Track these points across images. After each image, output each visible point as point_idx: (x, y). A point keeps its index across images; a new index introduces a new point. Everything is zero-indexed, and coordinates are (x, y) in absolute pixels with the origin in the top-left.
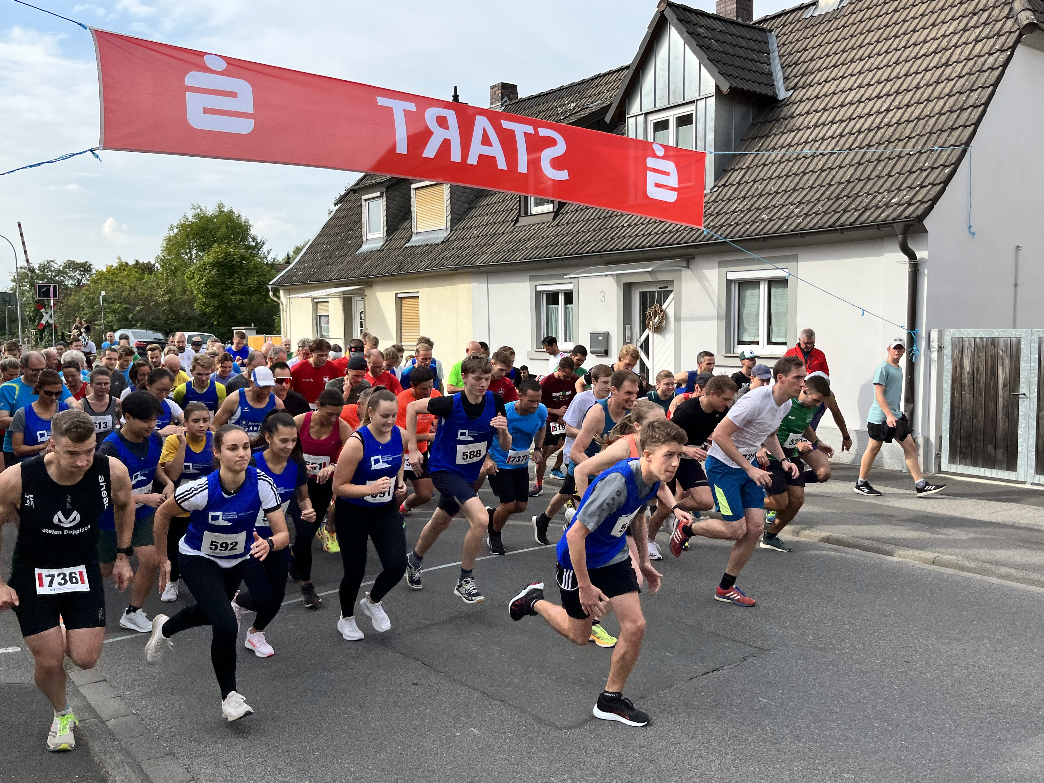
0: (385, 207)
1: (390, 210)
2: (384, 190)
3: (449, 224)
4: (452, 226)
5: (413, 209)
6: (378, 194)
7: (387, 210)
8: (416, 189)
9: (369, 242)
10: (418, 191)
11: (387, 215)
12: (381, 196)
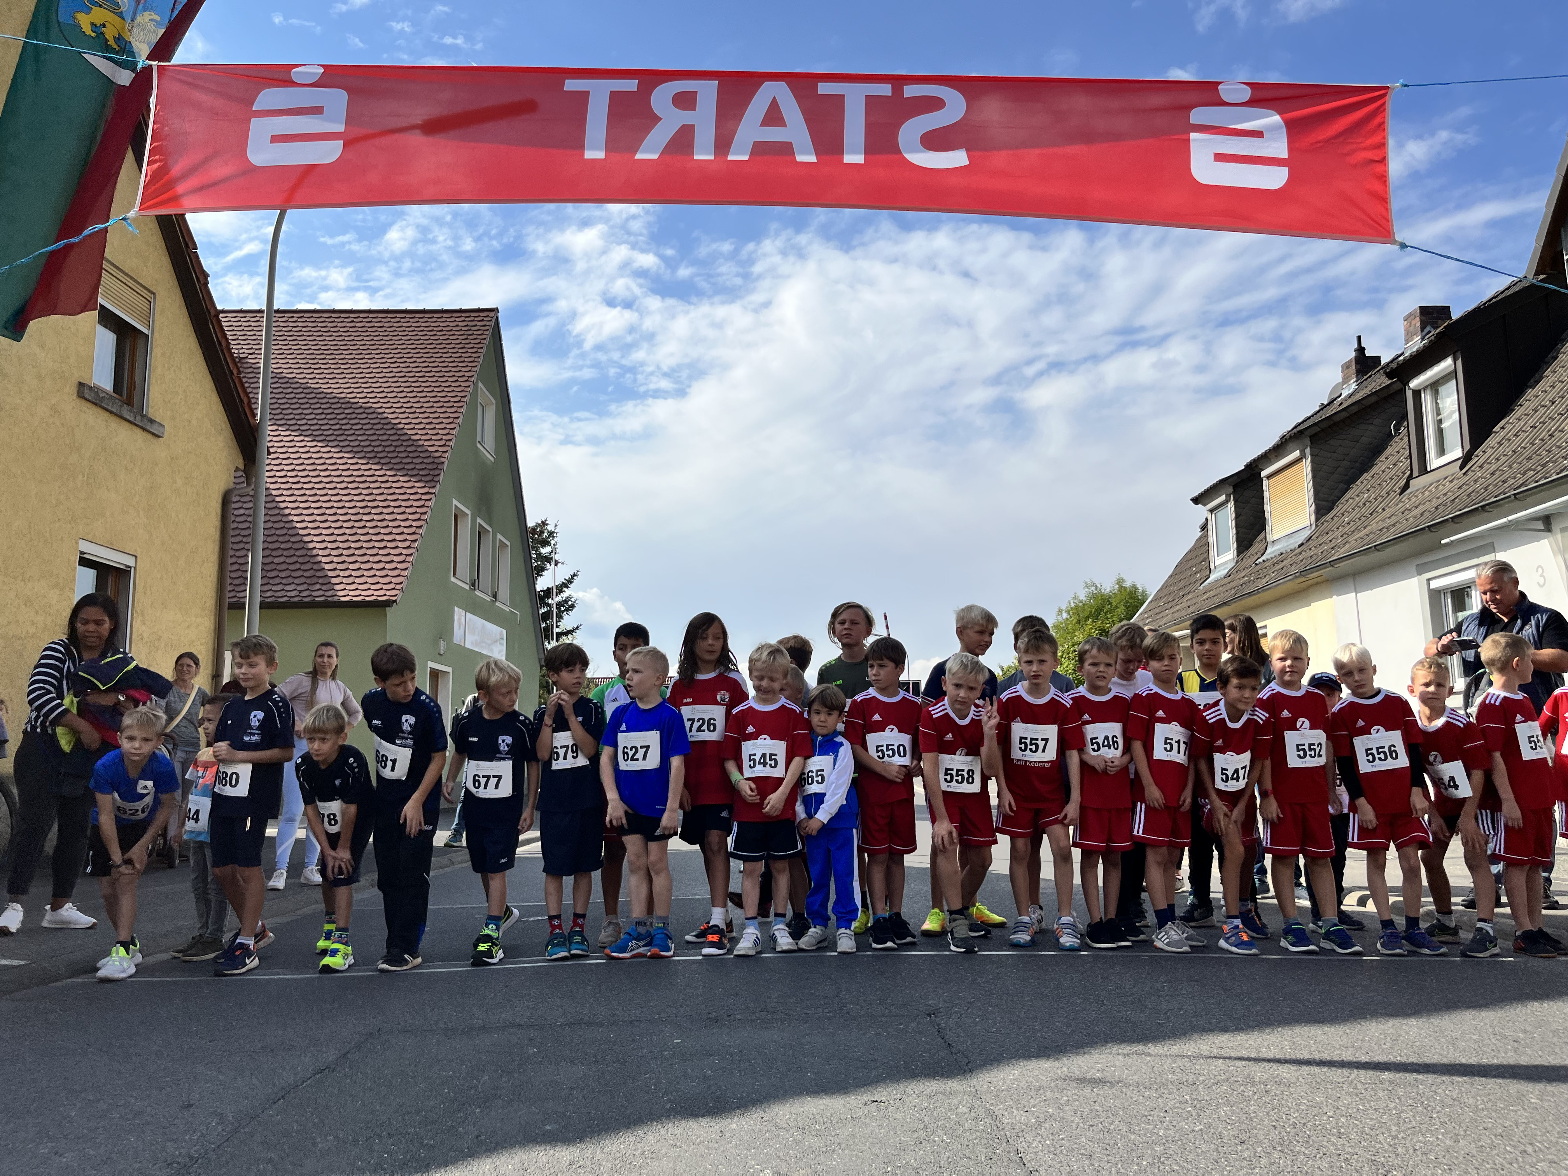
0: (1234, 515)
1: (1240, 518)
2: (1231, 490)
3: (1313, 518)
4: (1317, 519)
5: (1267, 507)
6: (1223, 498)
7: (1237, 517)
8: (1269, 477)
9: (1217, 570)
10: (1272, 480)
11: (1237, 526)
12: (1227, 501)
